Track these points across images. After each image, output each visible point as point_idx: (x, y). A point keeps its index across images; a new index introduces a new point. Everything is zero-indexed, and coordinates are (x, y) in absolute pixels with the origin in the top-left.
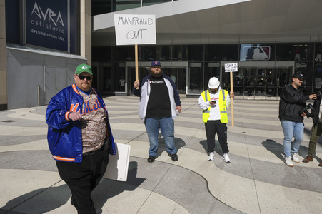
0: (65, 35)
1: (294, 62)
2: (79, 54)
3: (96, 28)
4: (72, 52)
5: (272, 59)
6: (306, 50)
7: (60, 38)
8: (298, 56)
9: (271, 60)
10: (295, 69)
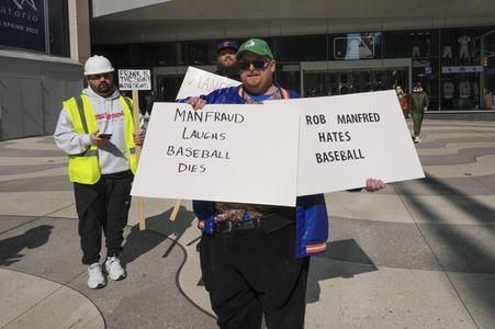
0: (40, 25)
1: (410, 59)
2: (69, 56)
3: (97, 13)
4: (53, 53)
5: (377, 56)
6: (428, 41)
7: (29, 30)
8: (416, 50)
9: (375, 58)
10: (413, 69)
